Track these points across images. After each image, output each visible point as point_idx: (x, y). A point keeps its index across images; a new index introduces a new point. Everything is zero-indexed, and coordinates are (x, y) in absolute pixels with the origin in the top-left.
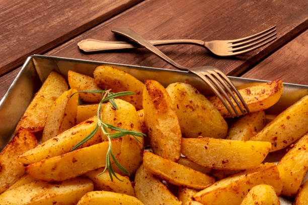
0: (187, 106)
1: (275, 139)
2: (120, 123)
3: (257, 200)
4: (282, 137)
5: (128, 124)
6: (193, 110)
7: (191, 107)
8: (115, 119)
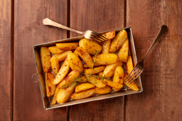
0: (89, 48)
1: (116, 48)
2: (75, 64)
3: (118, 74)
4: (118, 46)
5: (77, 62)
6: (91, 48)
7: (90, 48)
8: (73, 63)
